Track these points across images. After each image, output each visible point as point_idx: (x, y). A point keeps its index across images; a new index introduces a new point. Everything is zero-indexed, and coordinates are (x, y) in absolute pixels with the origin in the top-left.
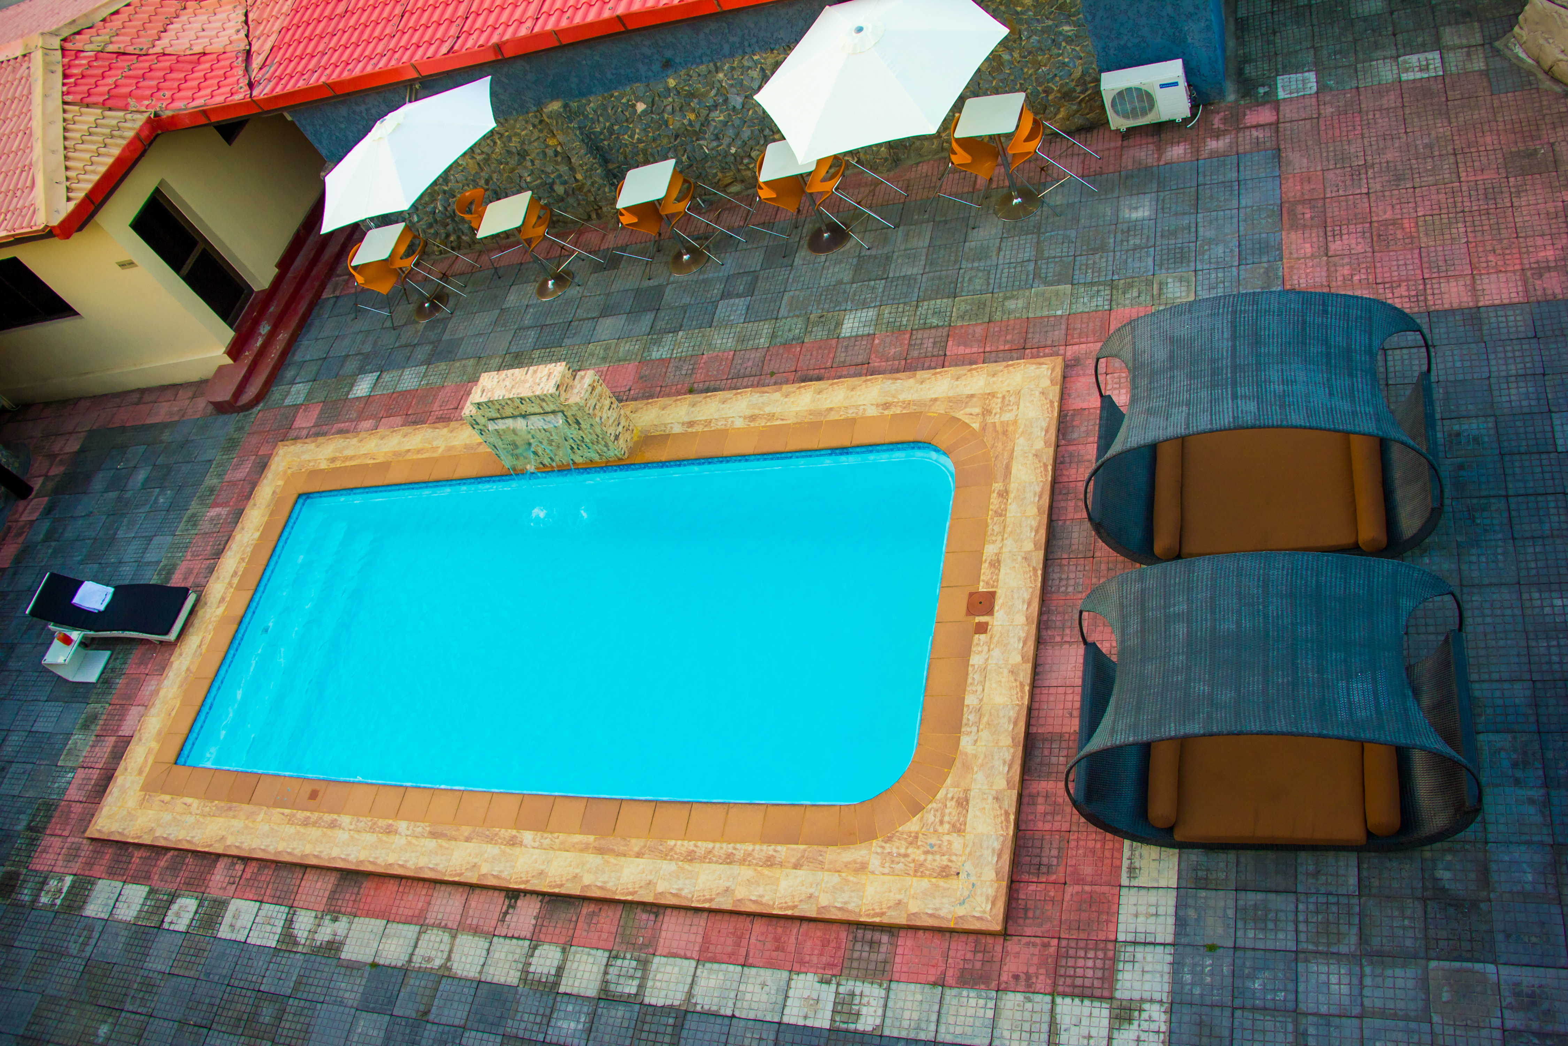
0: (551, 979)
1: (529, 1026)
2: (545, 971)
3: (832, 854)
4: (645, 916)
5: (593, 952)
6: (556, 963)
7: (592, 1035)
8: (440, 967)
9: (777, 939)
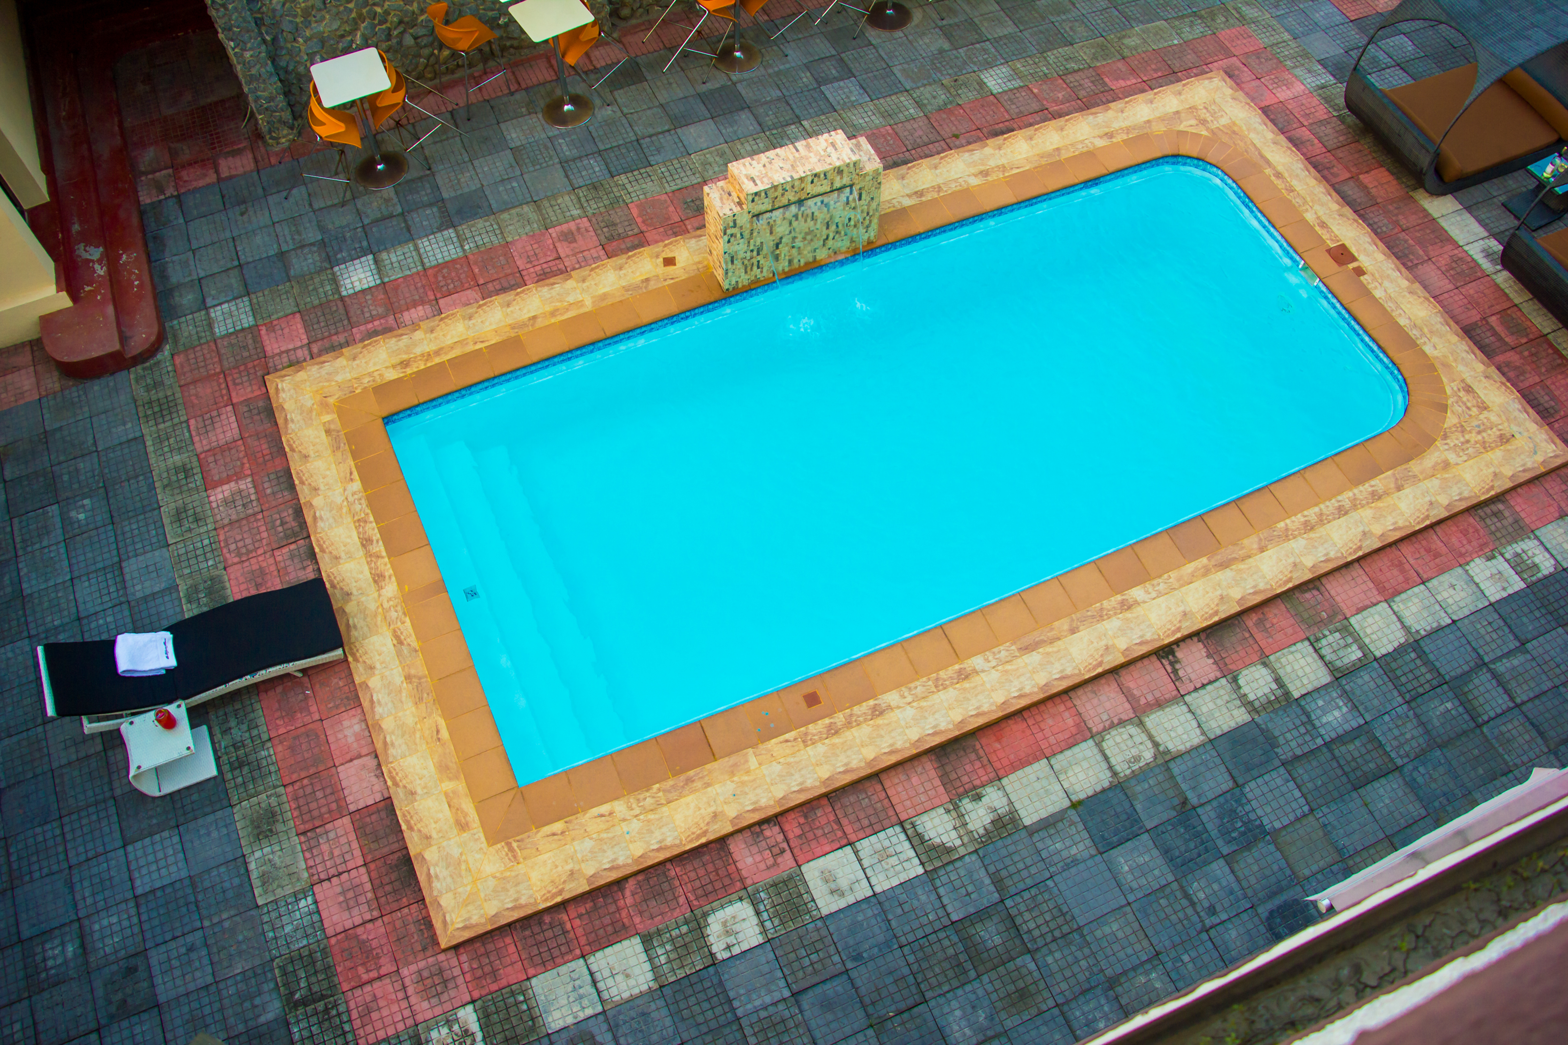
0: (1279, 693)
1: (1300, 741)
2: (1267, 690)
3: (1415, 466)
4: (1308, 595)
5: (1293, 648)
6: (1269, 679)
7: (1361, 708)
8: (1155, 757)
9: (1428, 551)
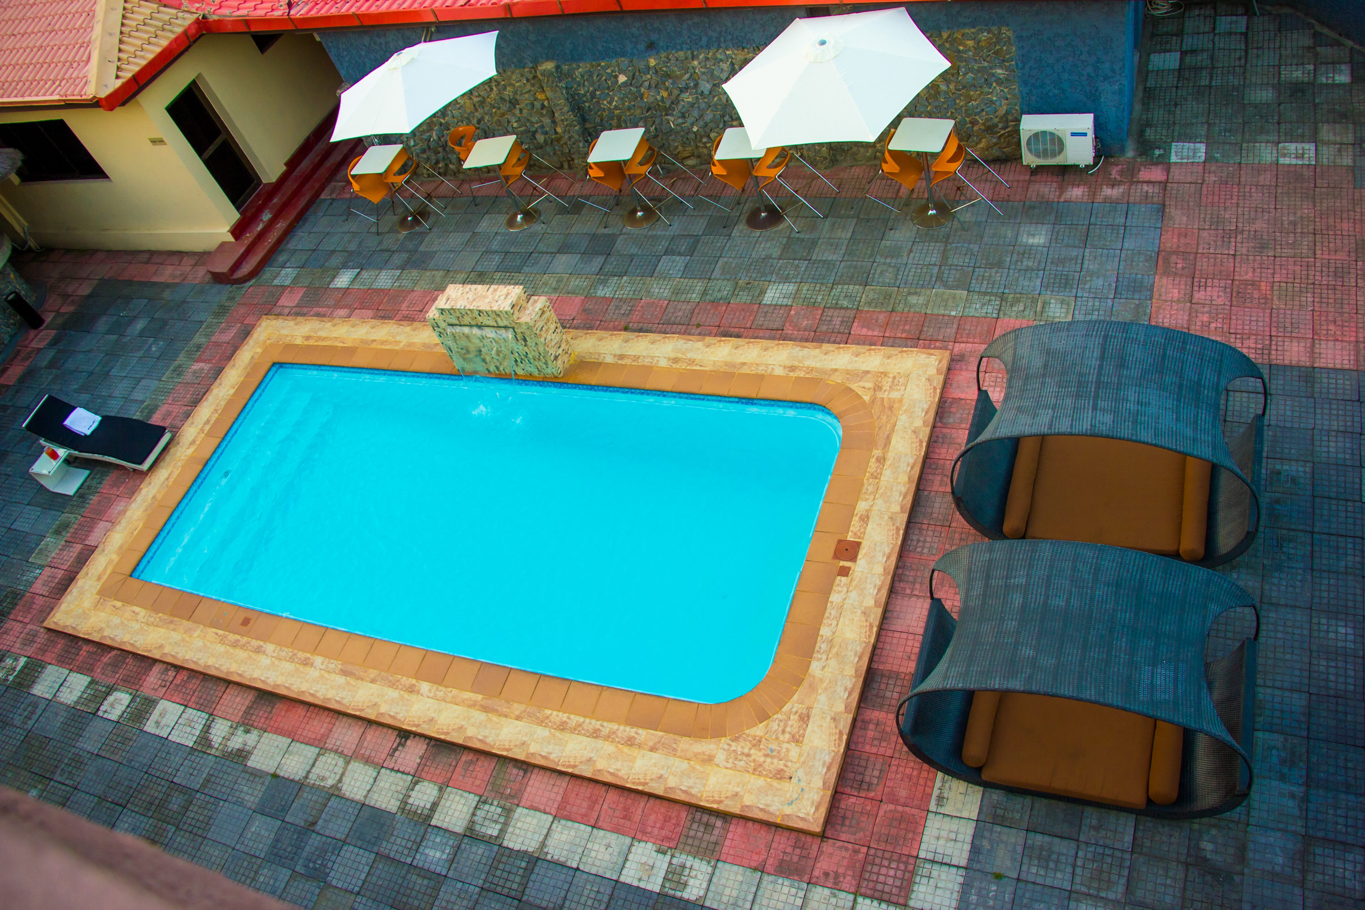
0: (426, 812)
1: (400, 849)
2: (422, 805)
3: (684, 744)
4: (515, 771)
5: (466, 794)
6: (432, 799)
7: (454, 865)
8: (332, 787)
9: (626, 809)
